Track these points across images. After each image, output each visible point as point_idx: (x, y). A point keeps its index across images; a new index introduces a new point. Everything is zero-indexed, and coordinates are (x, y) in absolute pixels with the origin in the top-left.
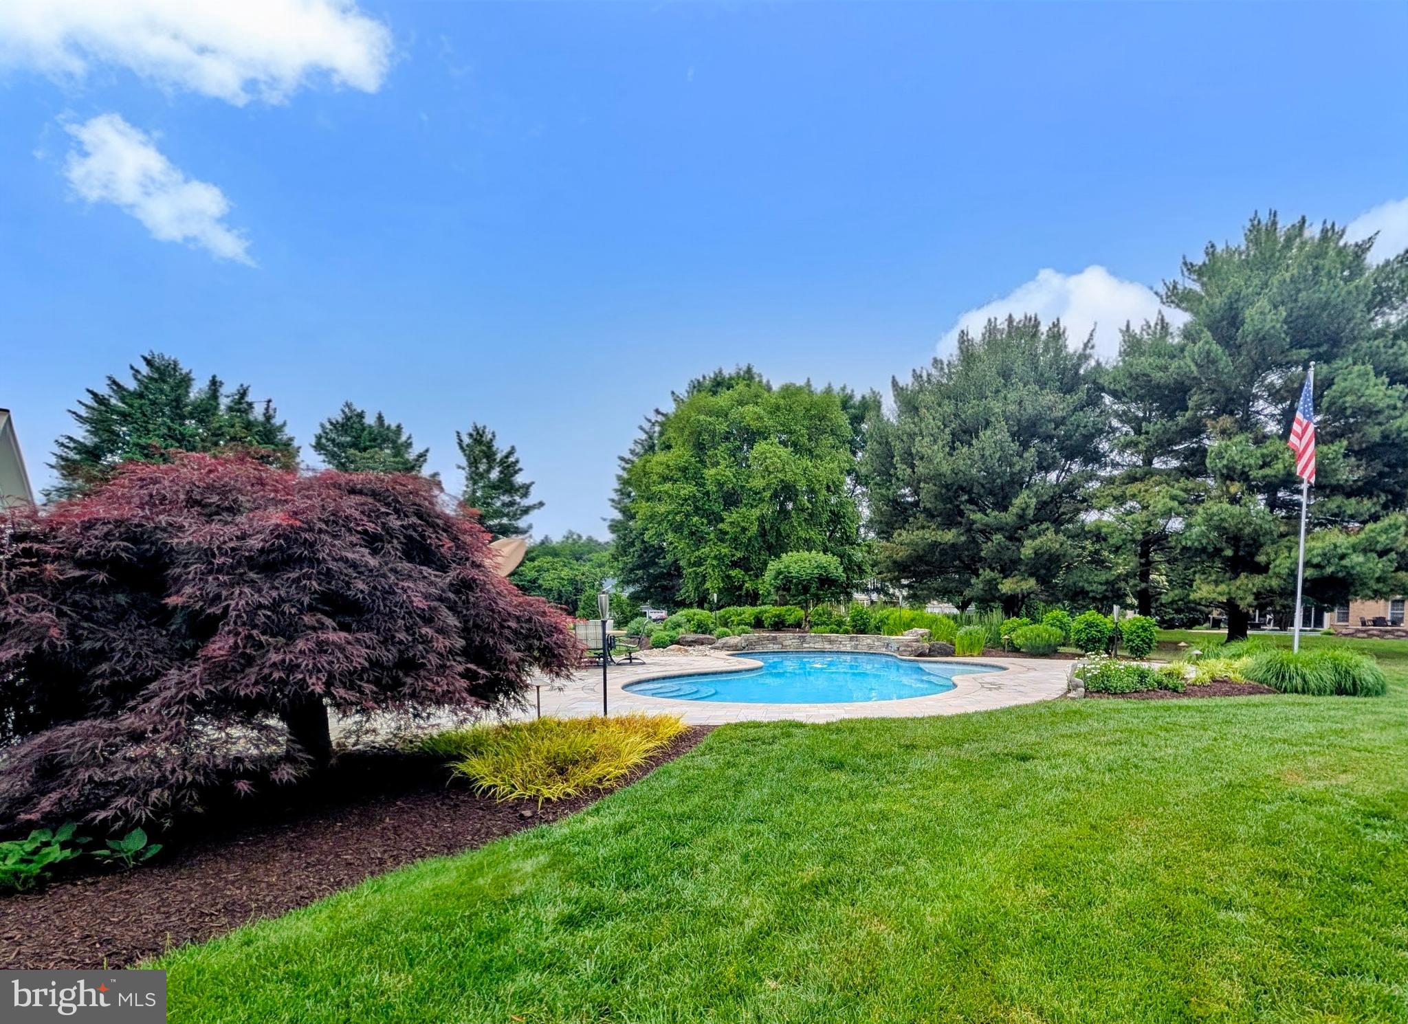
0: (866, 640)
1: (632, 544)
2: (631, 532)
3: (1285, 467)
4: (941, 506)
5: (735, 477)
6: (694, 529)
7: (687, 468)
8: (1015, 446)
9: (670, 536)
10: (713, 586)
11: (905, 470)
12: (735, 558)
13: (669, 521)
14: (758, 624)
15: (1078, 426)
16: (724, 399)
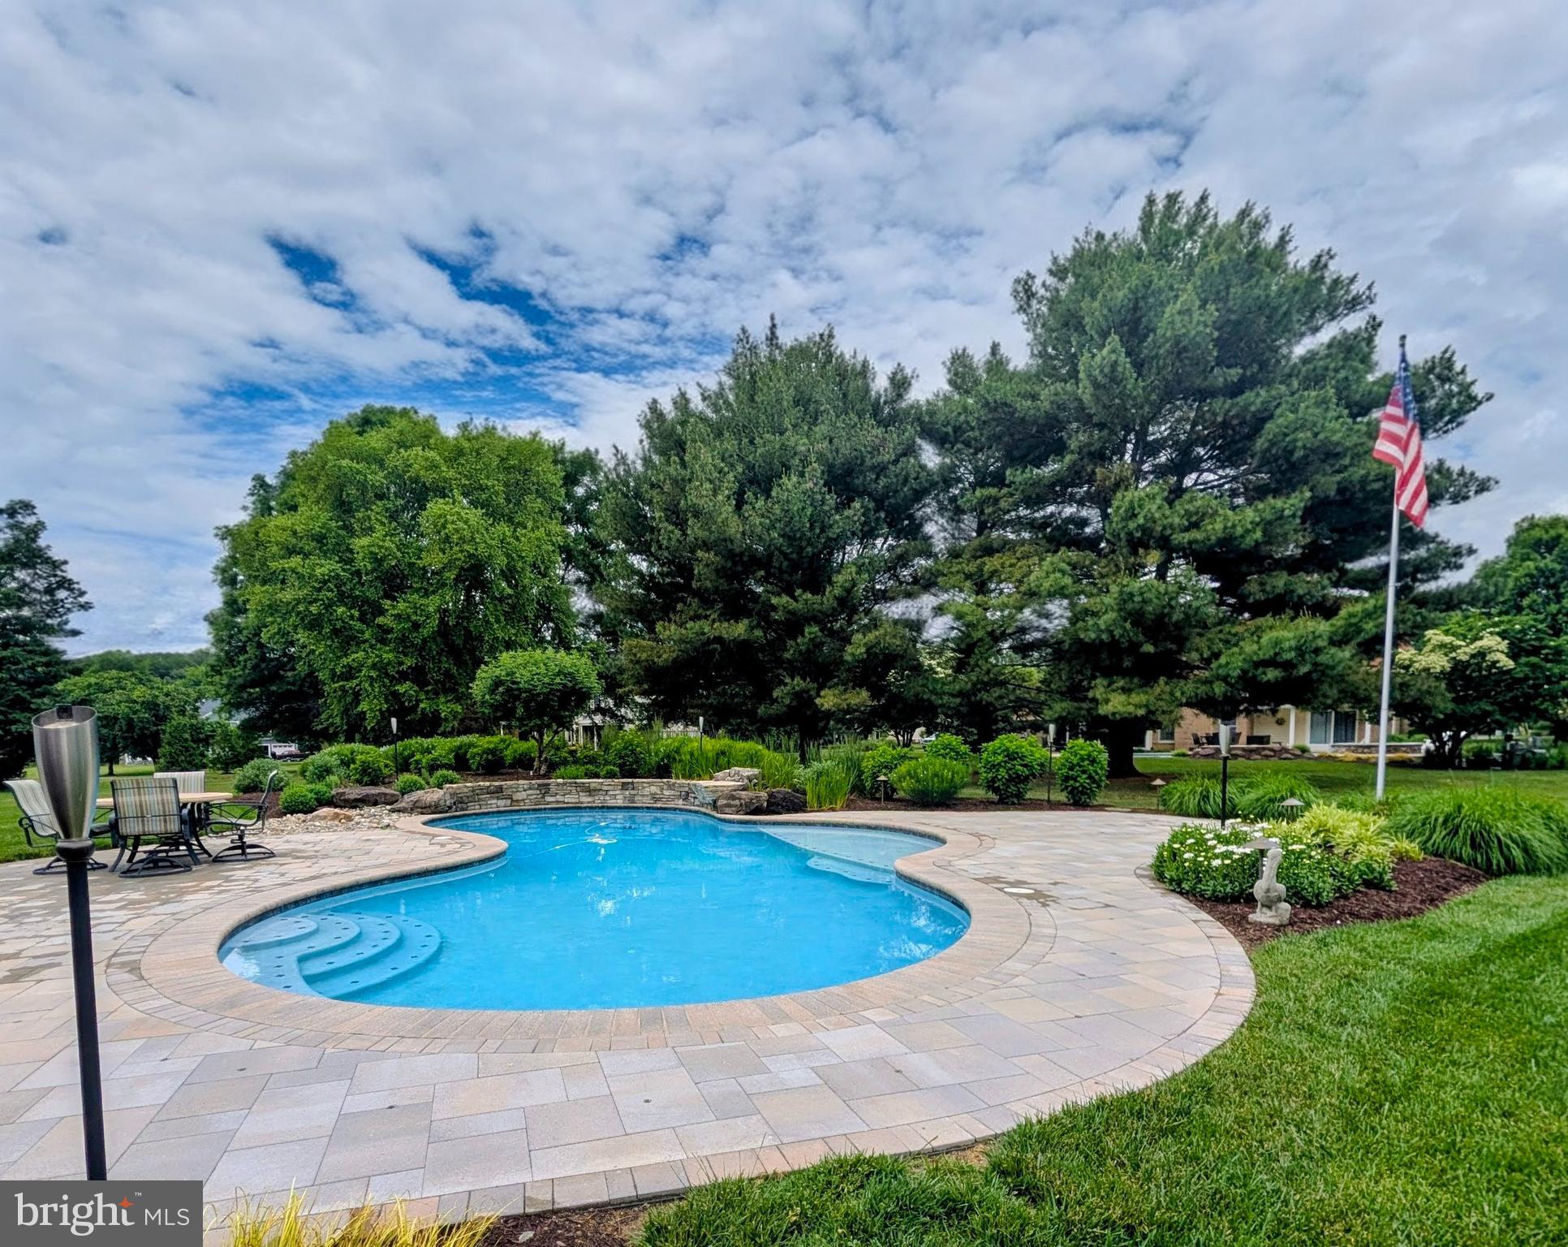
0: (649, 787)
1: (243, 650)
2: (240, 632)
3: (1225, 528)
4: (723, 584)
5: (399, 550)
6: (339, 625)
7: (324, 537)
8: (831, 500)
9: (302, 636)
10: (370, 707)
11: (672, 532)
12: (404, 667)
13: (299, 613)
14: (461, 763)
15: (906, 480)
16: (375, 439)
